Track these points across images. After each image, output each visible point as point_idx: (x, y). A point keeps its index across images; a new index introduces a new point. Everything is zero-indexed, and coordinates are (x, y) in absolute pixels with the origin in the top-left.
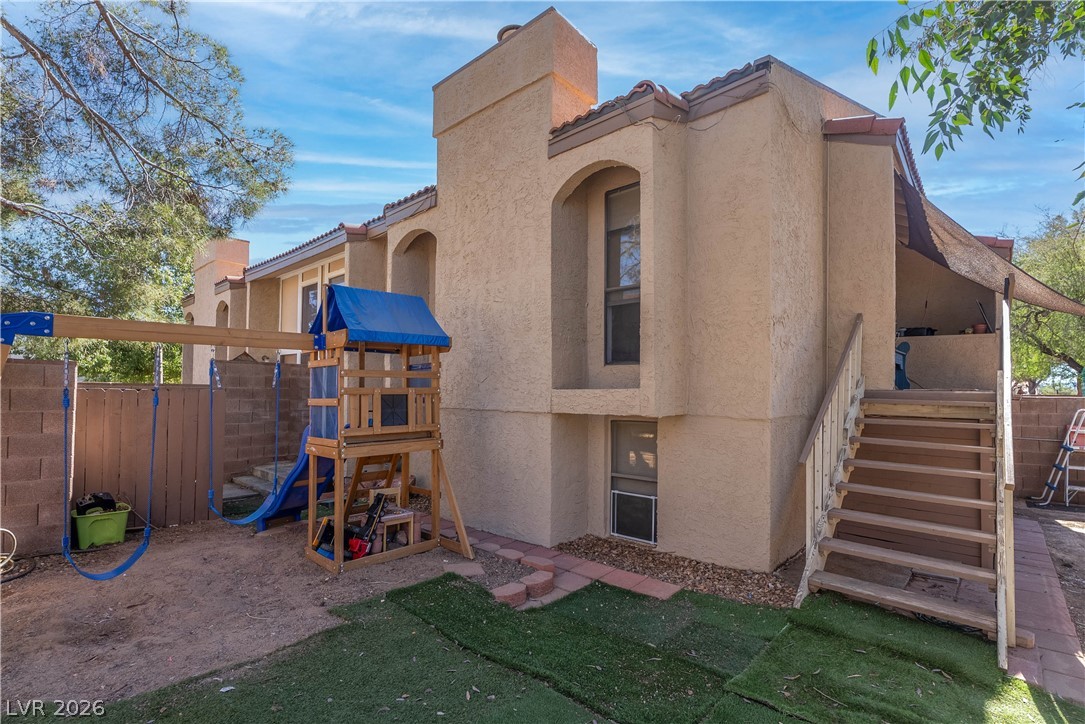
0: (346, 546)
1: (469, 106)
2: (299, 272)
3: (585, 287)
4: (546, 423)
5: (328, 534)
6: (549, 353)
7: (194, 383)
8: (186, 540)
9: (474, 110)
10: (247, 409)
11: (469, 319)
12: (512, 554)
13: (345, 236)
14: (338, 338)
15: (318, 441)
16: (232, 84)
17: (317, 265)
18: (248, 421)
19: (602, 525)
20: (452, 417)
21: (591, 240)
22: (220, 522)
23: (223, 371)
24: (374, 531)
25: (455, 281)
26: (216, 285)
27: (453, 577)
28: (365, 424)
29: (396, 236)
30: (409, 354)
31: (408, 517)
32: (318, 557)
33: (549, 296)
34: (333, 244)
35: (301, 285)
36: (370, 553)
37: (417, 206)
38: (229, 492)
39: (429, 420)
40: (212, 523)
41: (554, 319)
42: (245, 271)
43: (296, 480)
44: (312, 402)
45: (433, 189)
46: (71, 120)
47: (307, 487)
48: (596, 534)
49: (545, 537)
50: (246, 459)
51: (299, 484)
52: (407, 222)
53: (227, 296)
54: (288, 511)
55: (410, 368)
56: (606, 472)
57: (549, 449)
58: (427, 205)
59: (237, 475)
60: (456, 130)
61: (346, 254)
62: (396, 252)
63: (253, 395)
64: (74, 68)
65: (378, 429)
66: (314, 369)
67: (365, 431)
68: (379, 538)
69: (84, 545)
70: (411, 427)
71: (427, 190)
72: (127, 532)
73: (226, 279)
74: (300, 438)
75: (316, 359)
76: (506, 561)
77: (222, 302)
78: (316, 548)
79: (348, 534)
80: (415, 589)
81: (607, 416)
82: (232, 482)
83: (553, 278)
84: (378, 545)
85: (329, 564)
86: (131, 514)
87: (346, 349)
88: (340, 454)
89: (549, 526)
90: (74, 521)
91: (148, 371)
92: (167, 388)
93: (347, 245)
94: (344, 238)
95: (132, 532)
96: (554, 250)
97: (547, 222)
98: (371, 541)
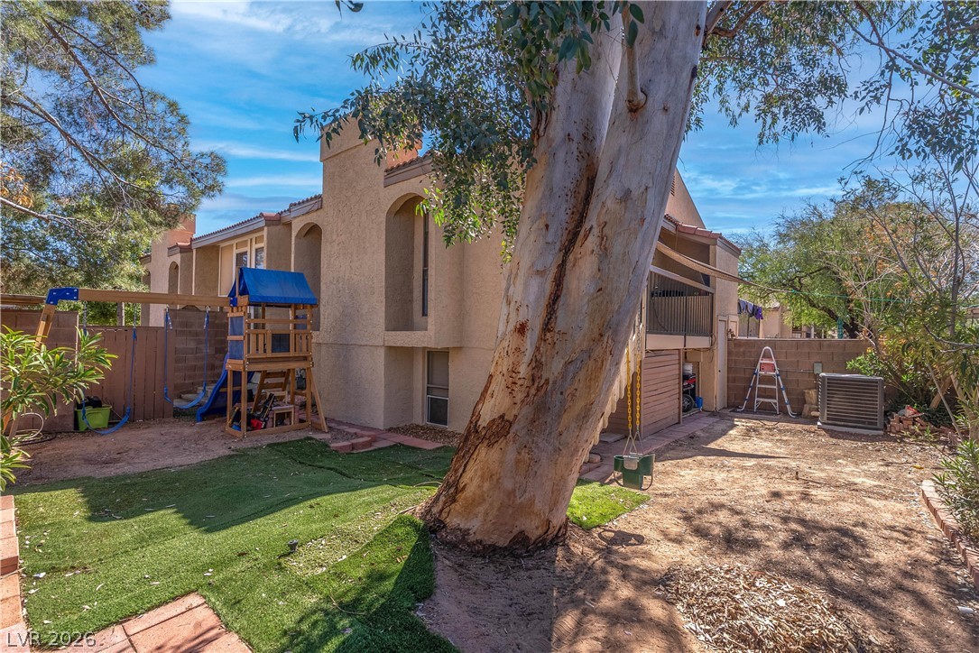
0: (249, 424)
1: (341, 145)
2: (234, 242)
3: (412, 266)
4: (381, 353)
5: (237, 417)
6: (384, 309)
7: (150, 325)
8: (149, 427)
9: (344, 149)
10: (192, 345)
11: (340, 285)
12: (352, 430)
13: (264, 222)
14: (243, 300)
15: (233, 361)
16: (181, 126)
17: (247, 238)
18: (192, 353)
19: (420, 416)
20: (330, 349)
21: (416, 237)
22: (172, 419)
23: (175, 317)
24: (267, 416)
25: (332, 259)
26: (169, 249)
27: (311, 439)
28: (261, 351)
29: (297, 226)
30: (296, 309)
31: (291, 408)
32: (232, 431)
33: (384, 273)
34: (256, 227)
35: (235, 252)
36: (265, 427)
37: (310, 207)
38: (177, 403)
39: (304, 349)
40: (167, 420)
41: (387, 287)
42: (192, 240)
43: (219, 388)
44: (230, 338)
45: (320, 197)
46: (75, 160)
47: (226, 393)
48: (417, 423)
49: (379, 421)
50: (191, 381)
51: (222, 390)
52: (304, 217)
53: (177, 258)
54: (214, 411)
55: (296, 317)
56: (423, 383)
57: (383, 368)
58: (316, 208)
59: (184, 393)
60: (334, 159)
61: (265, 233)
62: (297, 236)
63: (197, 334)
64: (75, 121)
65: (269, 354)
66: (232, 318)
67: (261, 355)
68: (270, 420)
69: (82, 428)
70: (292, 354)
71: (316, 197)
72: (109, 423)
73: (177, 245)
74: (223, 359)
75: (232, 311)
76: (350, 433)
77: (174, 262)
78: (231, 426)
79: (250, 417)
80: (286, 443)
81: (424, 348)
82: (180, 398)
83: (386, 262)
84: (270, 423)
85: (239, 434)
86: (111, 411)
87: (250, 305)
88: (244, 368)
89: (382, 417)
90: (76, 413)
91: (113, 315)
92: (127, 329)
93: (266, 228)
94: (263, 224)
95: (113, 422)
96: (387, 245)
97: (383, 227)
98: (266, 421)
